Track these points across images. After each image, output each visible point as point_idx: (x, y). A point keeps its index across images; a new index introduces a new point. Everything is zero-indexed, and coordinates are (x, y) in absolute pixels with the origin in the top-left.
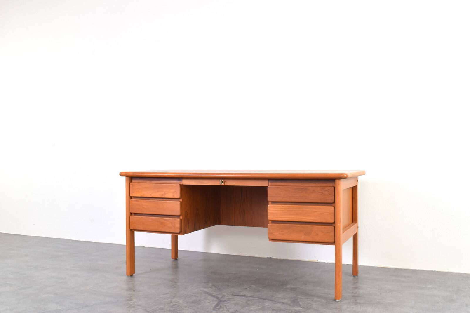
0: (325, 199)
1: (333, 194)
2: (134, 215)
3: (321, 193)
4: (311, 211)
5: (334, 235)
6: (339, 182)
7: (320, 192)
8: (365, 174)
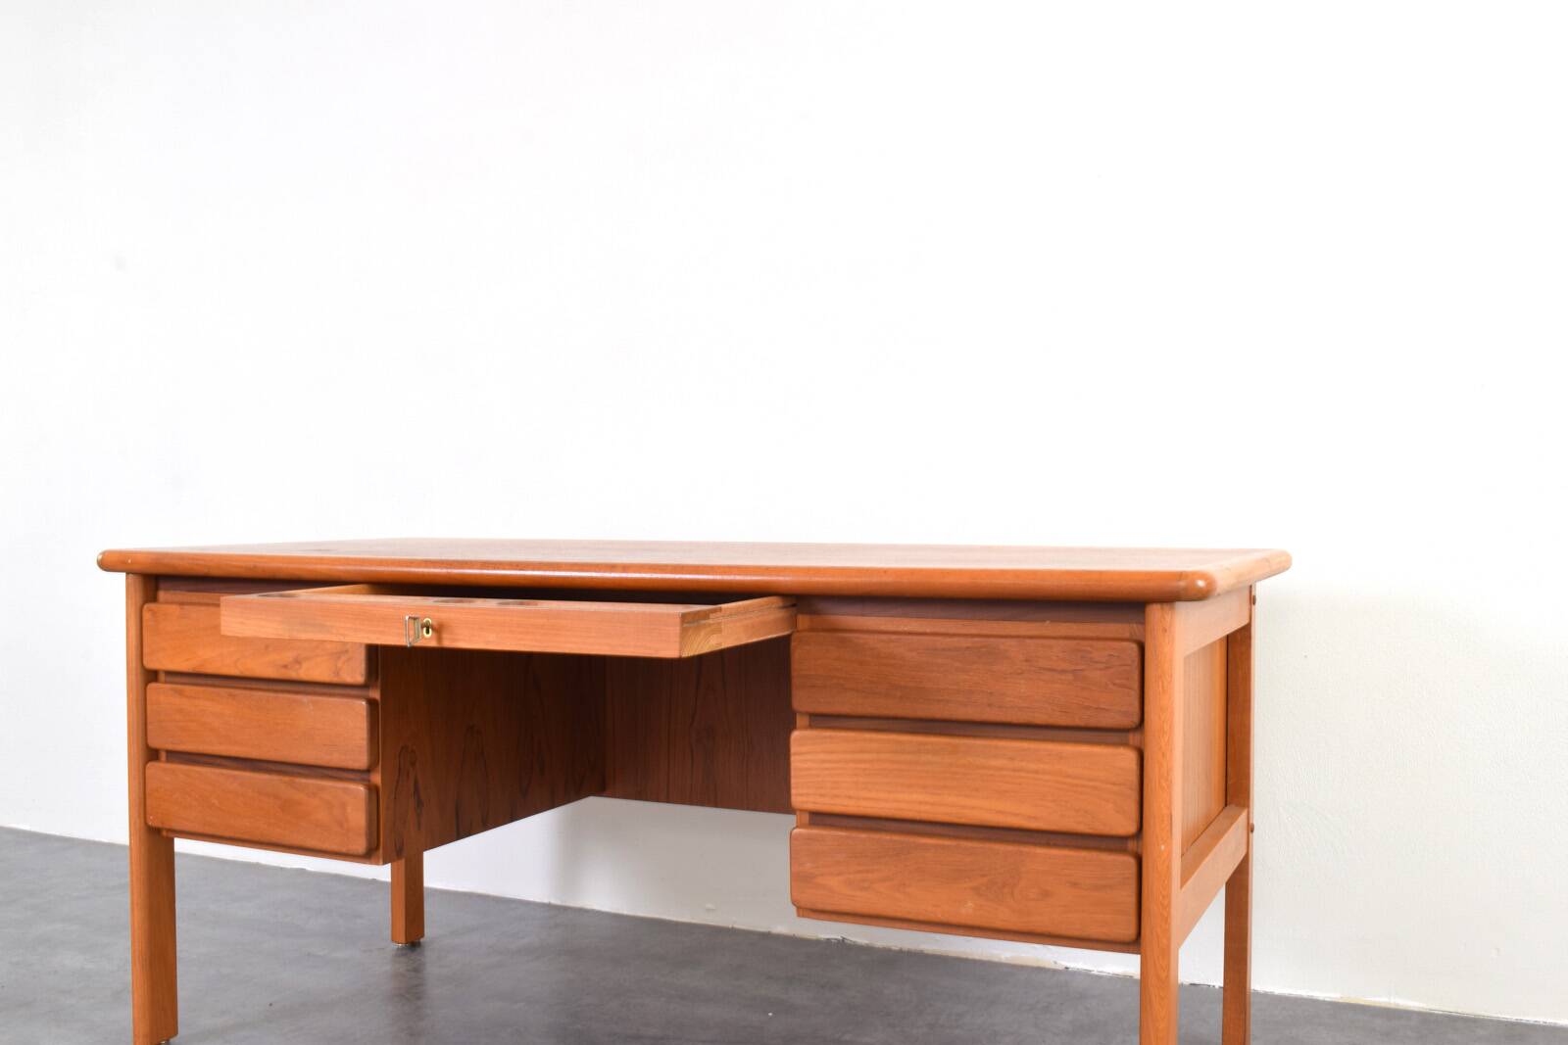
0: (1088, 708)
1: (1136, 685)
2: (168, 761)
3: (1070, 677)
4: (1014, 770)
5: (1133, 900)
6: (1168, 618)
7: (1063, 672)
8: (1287, 569)
